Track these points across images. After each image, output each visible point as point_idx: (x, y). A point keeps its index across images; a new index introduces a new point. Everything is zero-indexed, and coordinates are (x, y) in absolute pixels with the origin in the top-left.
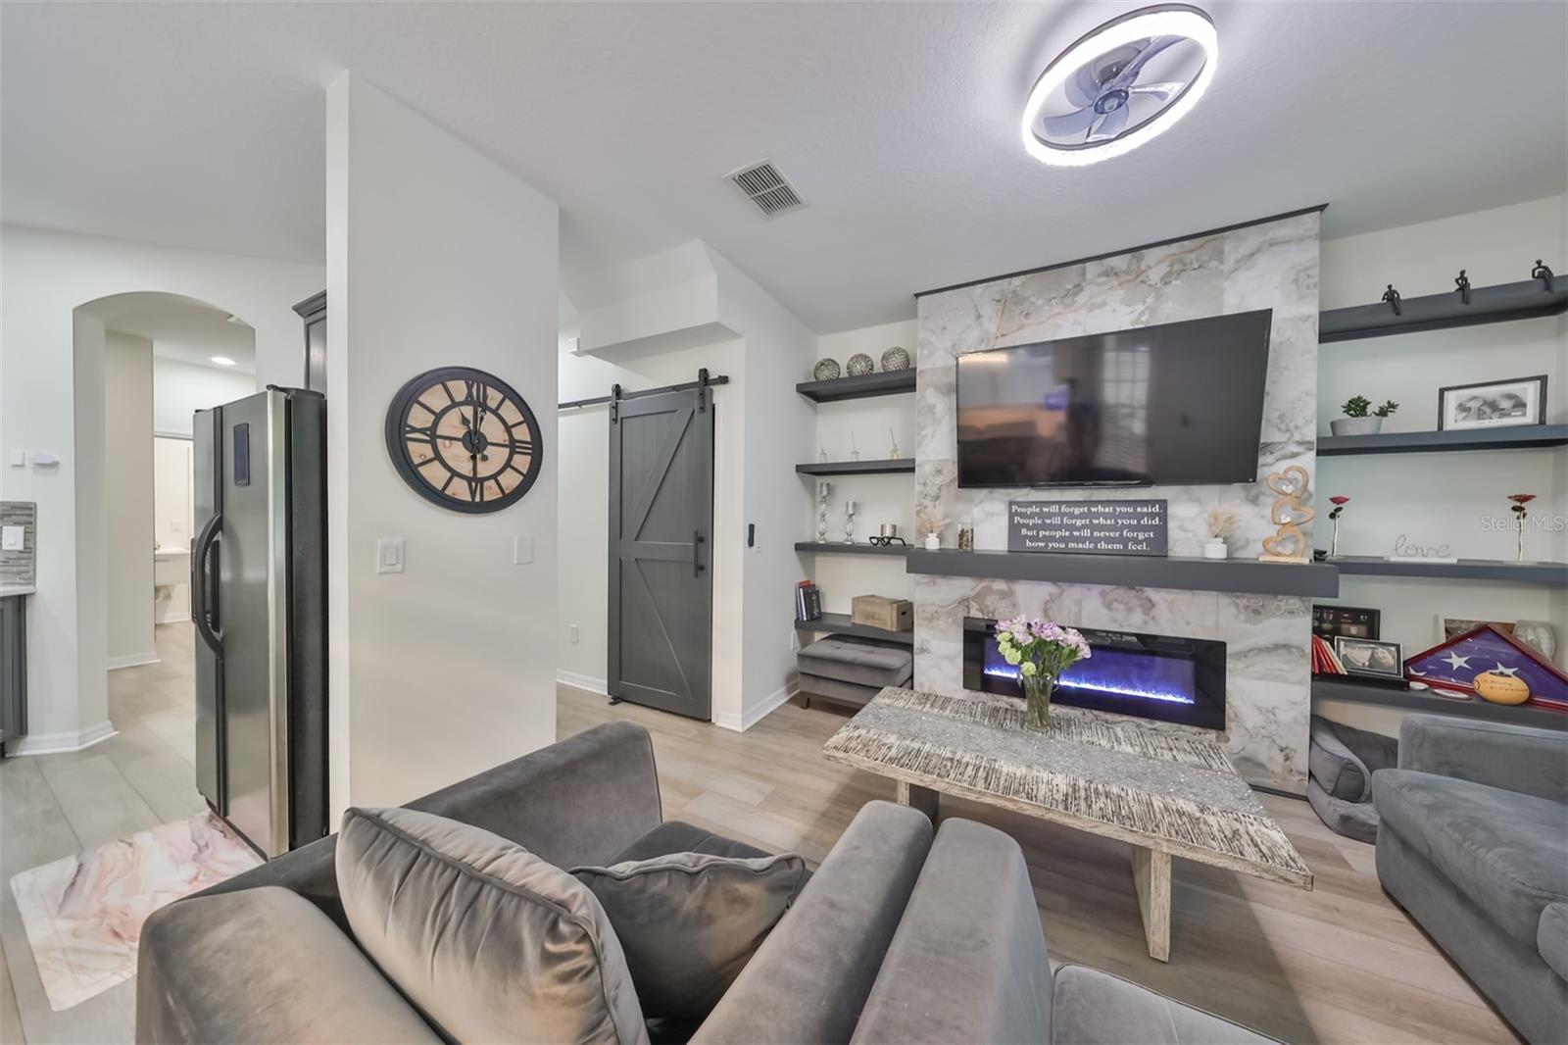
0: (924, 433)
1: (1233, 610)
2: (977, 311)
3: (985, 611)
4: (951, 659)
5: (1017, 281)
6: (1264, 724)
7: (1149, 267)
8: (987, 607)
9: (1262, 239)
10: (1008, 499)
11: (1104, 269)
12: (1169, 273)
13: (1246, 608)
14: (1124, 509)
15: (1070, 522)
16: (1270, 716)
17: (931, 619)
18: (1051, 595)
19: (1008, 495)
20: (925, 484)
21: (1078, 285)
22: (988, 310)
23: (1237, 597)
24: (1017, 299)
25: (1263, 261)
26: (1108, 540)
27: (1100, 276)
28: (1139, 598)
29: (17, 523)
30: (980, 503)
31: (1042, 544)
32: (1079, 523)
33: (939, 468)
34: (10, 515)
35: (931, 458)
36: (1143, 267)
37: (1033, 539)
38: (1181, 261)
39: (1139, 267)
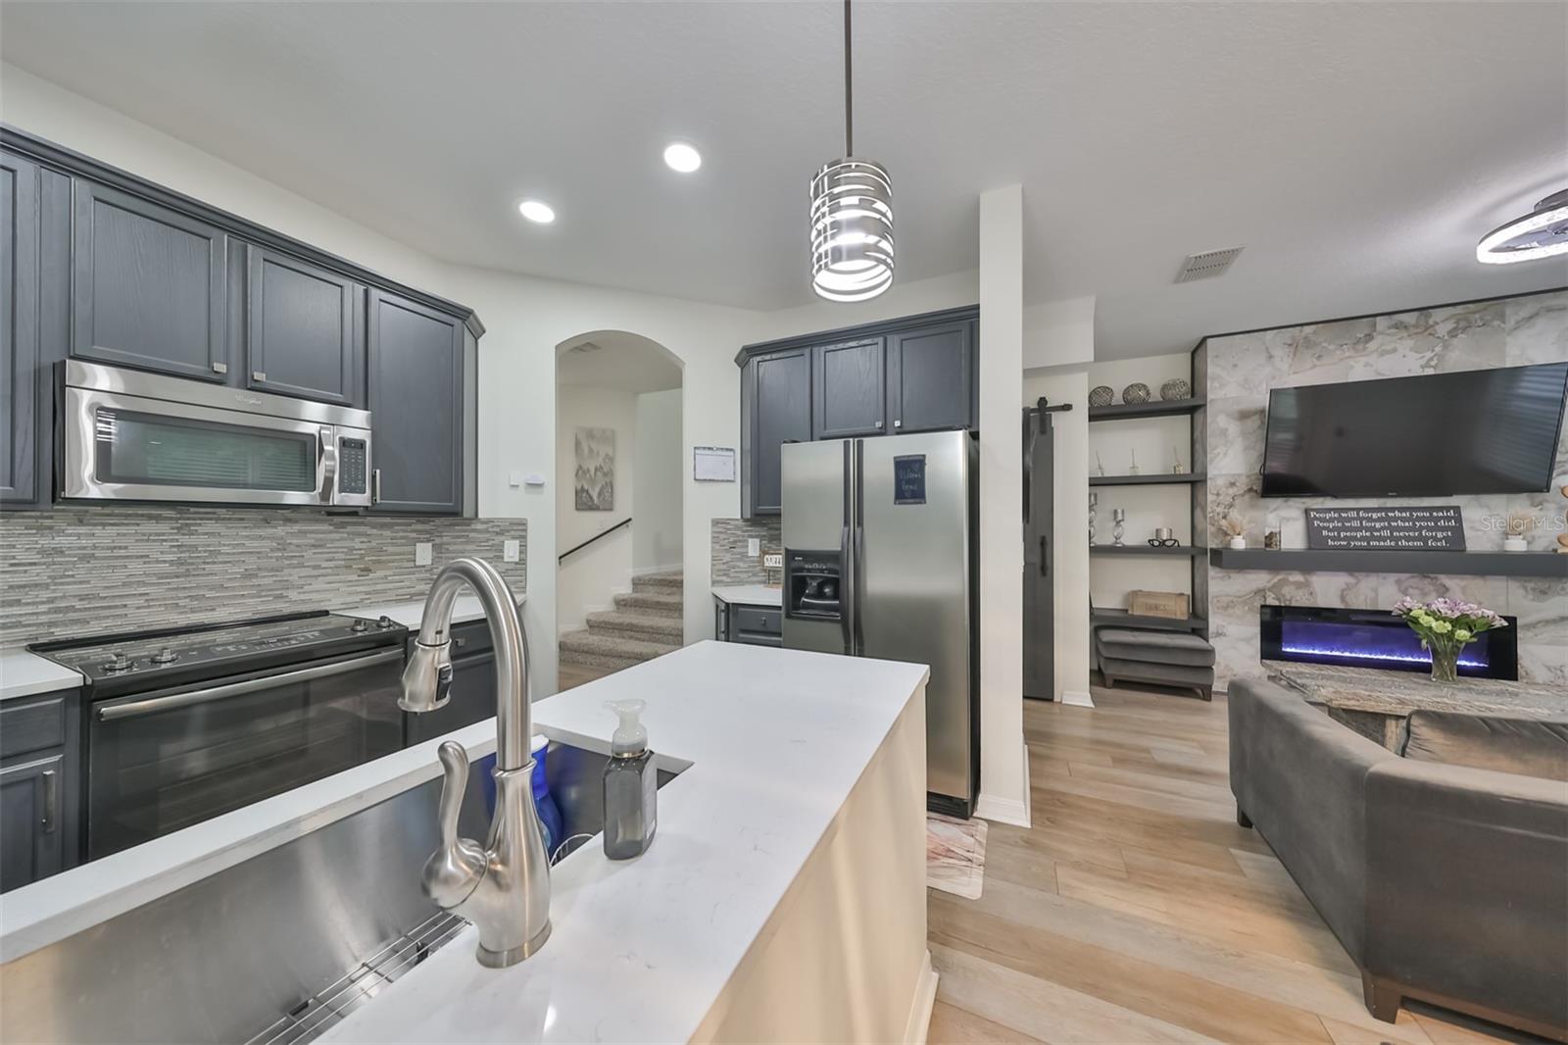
0: (1216, 452)
1: (1522, 592)
2: (1268, 352)
3: (1282, 599)
4: (1247, 640)
5: (1308, 330)
6: (1553, 679)
7: (1437, 323)
8: (1284, 596)
9: (1539, 306)
10: (1304, 506)
11: (1393, 322)
12: (1455, 329)
13: (1534, 589)
14: (1420, 514)
15: (1368, 524)
16: (1558, 672)
17: (1226, 608)
18: (1347, 584)
19: (1304, 503)
20: (1218, 495)
21: (1369, 335)
22: (1279, 352)
23: (1525, 581)
24: (1308, 343)
25: (1541, 323)
26: (1408, 539)
27: (1389, 328)
28: (1433, 585)
29: (514, 538)
30: (1275, 510)
31: (1345, 543)
32: (1378, 525)
33: (1233, 481)
34: (508, 531)
35: (1224, 472)
36: (1431, 322)
37: (1333, 539)
38: (1466, 320)
39: (1427, 322)
